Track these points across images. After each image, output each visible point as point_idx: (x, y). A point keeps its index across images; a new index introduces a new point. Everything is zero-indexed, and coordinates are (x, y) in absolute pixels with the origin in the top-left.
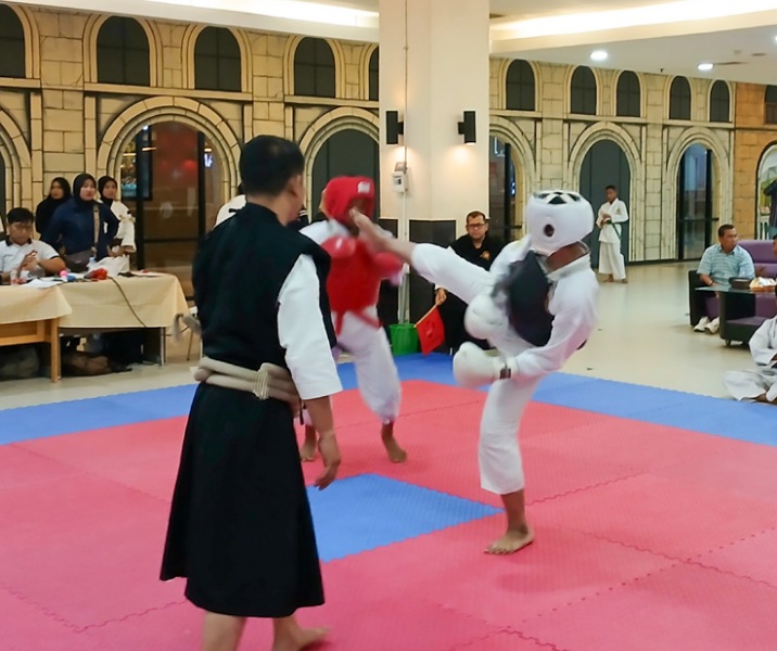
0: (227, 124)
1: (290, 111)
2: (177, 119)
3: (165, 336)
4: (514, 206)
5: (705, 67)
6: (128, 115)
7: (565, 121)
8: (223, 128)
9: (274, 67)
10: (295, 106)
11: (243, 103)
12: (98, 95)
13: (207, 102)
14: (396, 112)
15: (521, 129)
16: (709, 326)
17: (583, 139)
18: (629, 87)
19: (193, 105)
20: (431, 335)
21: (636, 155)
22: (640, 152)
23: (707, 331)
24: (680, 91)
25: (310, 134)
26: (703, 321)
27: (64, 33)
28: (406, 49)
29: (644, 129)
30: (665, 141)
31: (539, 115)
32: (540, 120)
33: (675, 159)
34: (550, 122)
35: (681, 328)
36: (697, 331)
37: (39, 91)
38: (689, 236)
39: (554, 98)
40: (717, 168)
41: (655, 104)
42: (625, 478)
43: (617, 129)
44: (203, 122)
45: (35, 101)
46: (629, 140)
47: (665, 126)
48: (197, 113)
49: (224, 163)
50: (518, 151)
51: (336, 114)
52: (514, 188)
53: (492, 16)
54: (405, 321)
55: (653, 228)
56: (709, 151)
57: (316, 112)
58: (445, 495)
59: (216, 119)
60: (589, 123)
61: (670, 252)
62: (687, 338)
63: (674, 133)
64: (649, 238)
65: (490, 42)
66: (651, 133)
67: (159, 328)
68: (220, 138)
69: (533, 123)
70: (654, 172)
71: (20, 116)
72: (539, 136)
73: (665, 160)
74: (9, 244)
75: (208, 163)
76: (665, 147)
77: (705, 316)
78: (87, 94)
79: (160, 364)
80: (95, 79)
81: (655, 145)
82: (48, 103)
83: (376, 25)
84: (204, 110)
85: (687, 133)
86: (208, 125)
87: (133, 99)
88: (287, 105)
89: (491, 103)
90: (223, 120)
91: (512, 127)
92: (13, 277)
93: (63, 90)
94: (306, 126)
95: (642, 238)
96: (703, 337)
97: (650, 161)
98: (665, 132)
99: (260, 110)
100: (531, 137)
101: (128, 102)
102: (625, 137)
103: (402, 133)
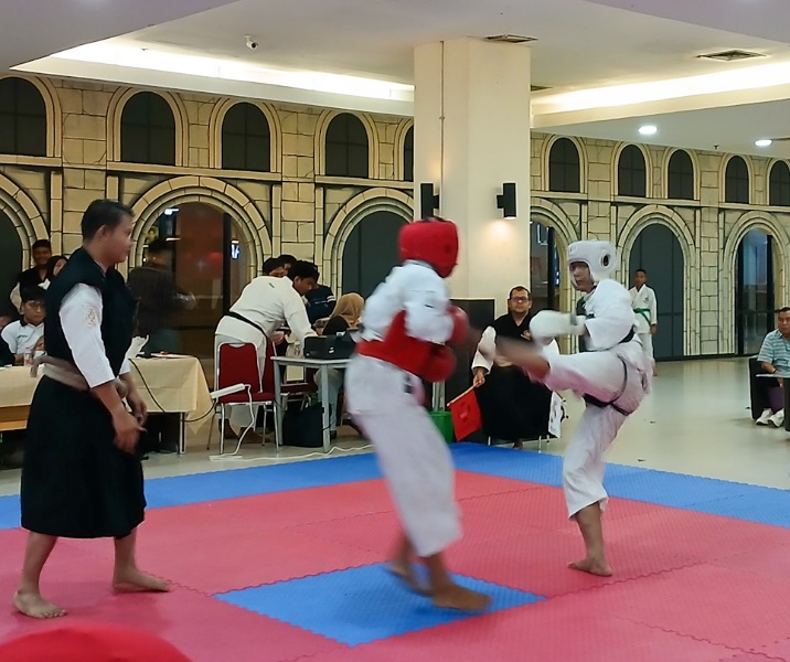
0: (254, 205)
1: (320, 192)
2: (202, 200)
3: (184, 421)
4: (558, 296)
5: (763, 143)
6: (151, 196)
7: (613, 204)
8: (250, 209)
9: (304, 146)
10: (326, 187)
11: (271, 184)
12: (121, 175)
13: (234, 182)
14: (432, 185)
15: (565, 212)
16: (772, 418)
17: (631, 223)
18: (681, 169)
19: (220, 186)
20: (465, 419)
21: (690, 241)
22: (694, 237)
23: (771, 424)
24: (737, 173)
25: (341, 216)
26: (766, 413)
27: (87, 110)
28: (443, 118)
29: (698, 212)
30: (721, 225)
31: (583, 197)
32: (585, 202)
33: (732, 245)
34: (595, 204)
35: (741, 421)
36: (760, 424)
37: (60, 170)
38: (750, 331)
39: (600, 179)
40: (778, 256)
41: (710, 186)
42: (681, 568)
43: (669, 212)
44: (230, 203)
45: (56, 180)
46: (682, 224)
47: (721, 210)
48: (223, 194)
49: (251, 246)
50: (562, 235)
51: (369, 195)
52: (558, 277)
53: (534, 88)
54: (439, 409)
55: (710, 319)
56: (770, 238)
57: (348, 193)
58: (481, 582)
59: (243, 200)
60: (639, 206)
61: (729, 346)
62: (749, 431)
63: (731, 217)
64: (705, 330)
65: (532, 116)
66: (705, 218)
67: (179, 413)
68: (247, 220)
69: (578, 205)
70: (710, 259)
71: (39, 196)
72: (584, 219)
73: (721, 246)
74: (23, 324)
75: (235, 254)
76: (721, 231)
77: (767, 408)
78: (109, 173)
79: (179, 453)
80: (118, 157)
81: (710, 230)
82: (69, 183)
83: (411, 99)
84: (231, 191)
85: (745, 217)
86: (234, 207)
87: (157, 179)
88: (317, 185)
89: (533, 183)
90: (251, 201)
91: (555, 210)
92: (27, 358)
93: (85, 169)
94: (337, 207)
95: (698, 331)
96: (765, 431)
97: (705, 247)
98: (721, 216)
99: (289, 190)
100: (575, 220)
101: (152, 182)
102: (677, 221)
103: (438, 207)
